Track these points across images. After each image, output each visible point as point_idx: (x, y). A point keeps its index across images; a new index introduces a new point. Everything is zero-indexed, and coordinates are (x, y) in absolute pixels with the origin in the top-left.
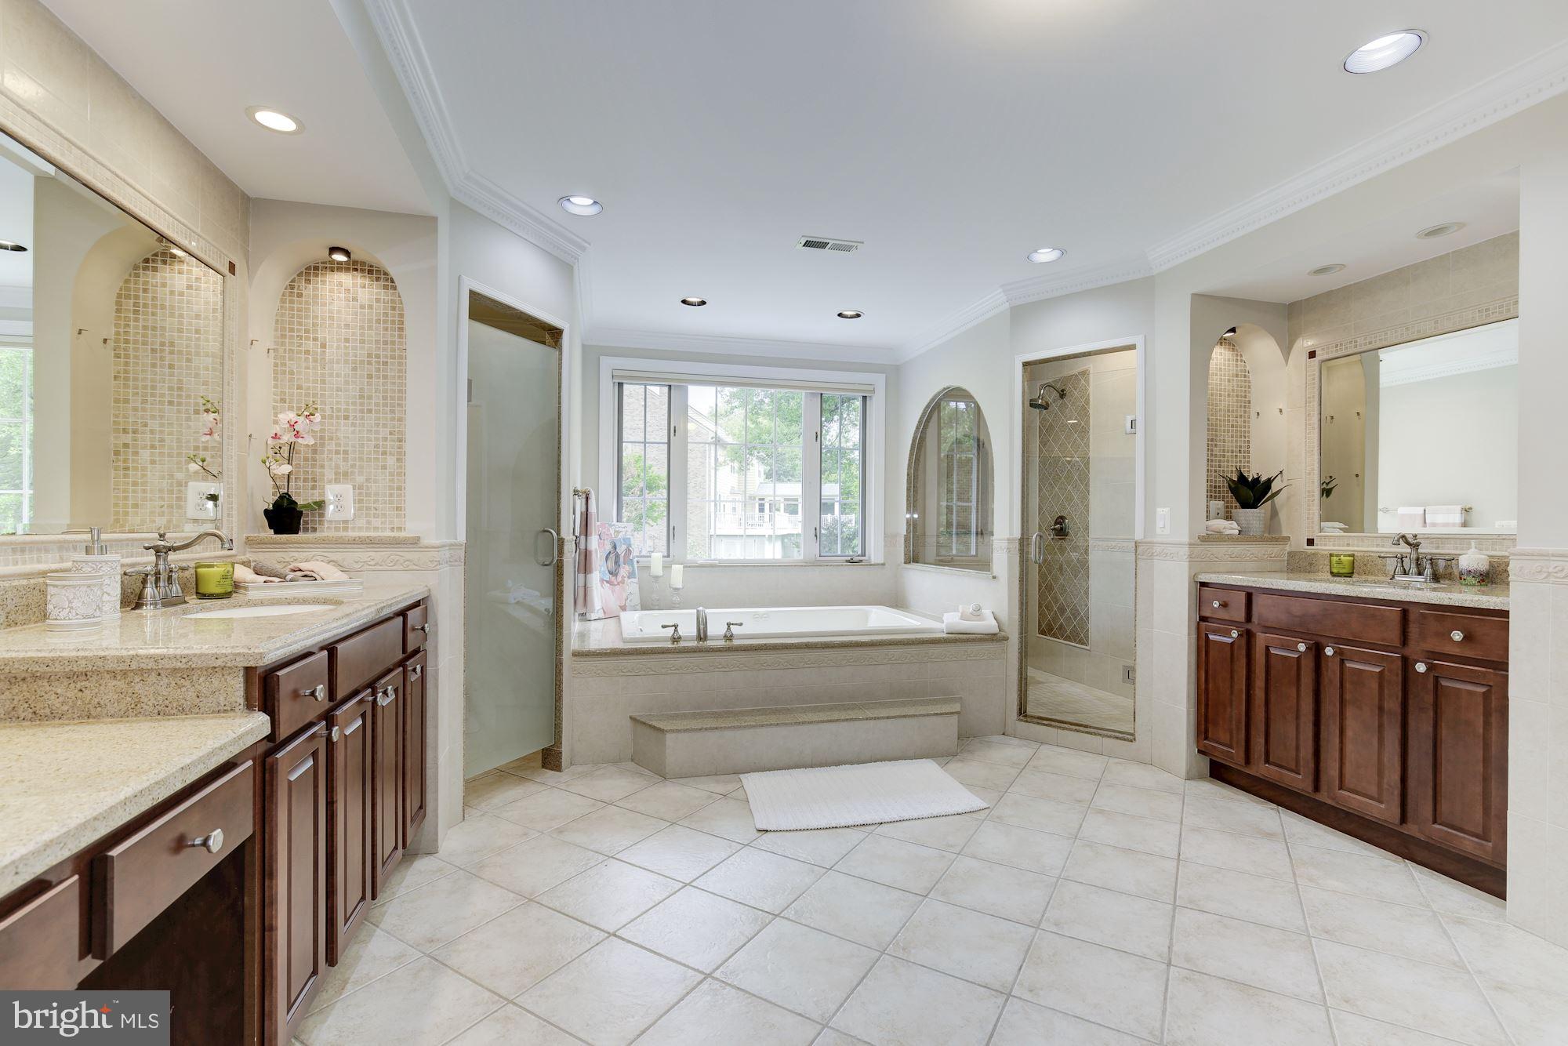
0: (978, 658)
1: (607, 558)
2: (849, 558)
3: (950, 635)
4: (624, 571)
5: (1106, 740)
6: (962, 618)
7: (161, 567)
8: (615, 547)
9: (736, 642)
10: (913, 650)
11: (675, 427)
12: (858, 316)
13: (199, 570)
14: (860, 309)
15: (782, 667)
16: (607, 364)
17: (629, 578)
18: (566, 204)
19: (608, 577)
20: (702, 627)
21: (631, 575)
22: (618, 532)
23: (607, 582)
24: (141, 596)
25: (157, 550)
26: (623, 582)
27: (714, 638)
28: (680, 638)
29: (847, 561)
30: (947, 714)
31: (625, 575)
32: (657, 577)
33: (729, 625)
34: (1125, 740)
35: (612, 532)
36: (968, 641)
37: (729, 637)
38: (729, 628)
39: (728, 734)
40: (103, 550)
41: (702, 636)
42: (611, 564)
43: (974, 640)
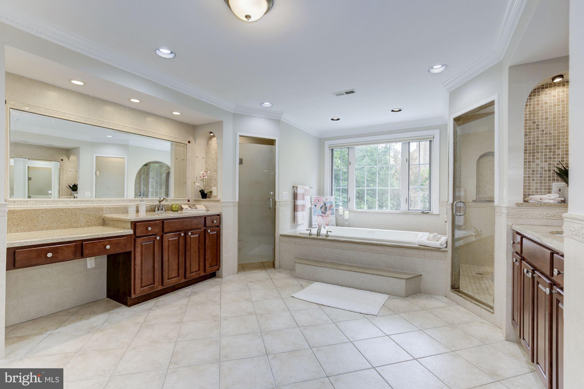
0: (431, 258)
1: (321, 208)
2: (422, 211)
3: (420, 246)
4: (329, 212)
5: (482, 309)
6: (428, 239)
7: (160, 205)
8: (325, 204)
9: (329, 238)
10: (398, 250)
11: (350, 162)
12: (400, 110)
13: (173, 206)
14: (400, 108)
15: (342, 249)
16: (327, 144)
17: (331, 215)
18: (263, 105)
19: (321, 214)
20: (319, 231)
21: (332, 214)
22: (327, 199)
23: (321, 216)
24: (155, 210)
25: (159, 201)
26: (328, 216)
27: (323, 236)
28: (312, 234)
29: (421, 213)
30: (400, 278)
31: (329, 214)
32: (341, 215)
33: (327, 232)
34: (489, 312)
35: (324, 199)
36: (424, 249)
37: (327, 236)
38: (327, 233)
39: (314, 267)
40: (143, 201)
41: (318, 234)
42: (323, 210)
43: (427, 250)
